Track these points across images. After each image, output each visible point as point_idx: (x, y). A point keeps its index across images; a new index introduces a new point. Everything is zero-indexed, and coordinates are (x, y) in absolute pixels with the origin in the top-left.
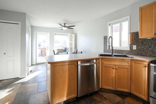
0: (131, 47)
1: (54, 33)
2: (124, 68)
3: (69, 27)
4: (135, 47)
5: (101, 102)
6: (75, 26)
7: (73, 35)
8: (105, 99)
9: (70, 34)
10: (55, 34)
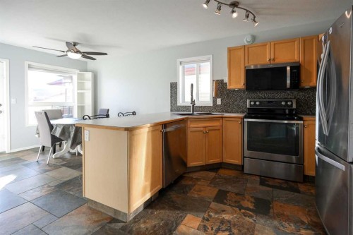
0: (215, 101)
1: (27, 63)
2: (216, 130)
3: (87, 55)
4: (219, 101)
5: (195, 185)
6: (106, 54)
7: (89, 75)
8: (198, 179)
9: (78, 71)
10: (30, 67)
